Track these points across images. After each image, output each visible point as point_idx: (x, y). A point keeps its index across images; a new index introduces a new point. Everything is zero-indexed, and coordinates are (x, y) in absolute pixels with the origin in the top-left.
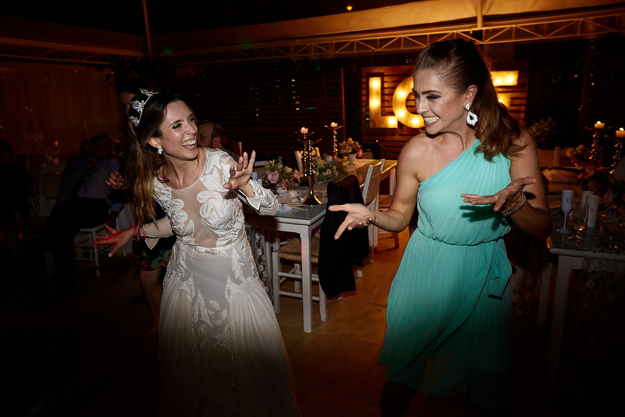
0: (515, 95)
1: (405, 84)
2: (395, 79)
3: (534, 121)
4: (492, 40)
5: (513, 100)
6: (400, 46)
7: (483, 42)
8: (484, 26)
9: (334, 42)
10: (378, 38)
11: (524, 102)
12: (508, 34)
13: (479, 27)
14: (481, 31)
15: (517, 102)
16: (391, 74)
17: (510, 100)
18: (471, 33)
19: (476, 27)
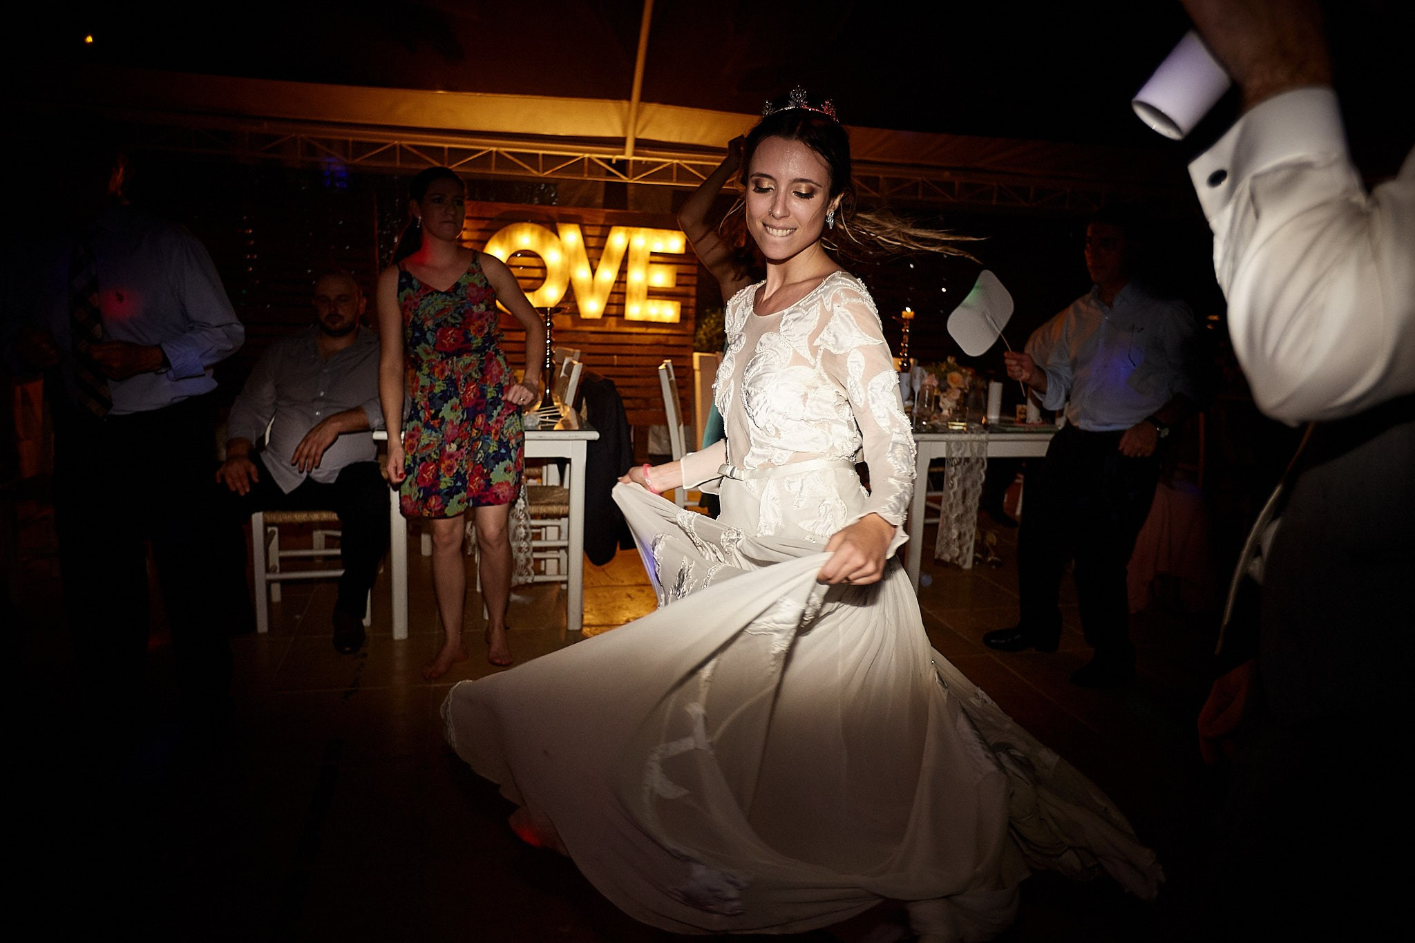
0: (683, 269)
1: (504, 236)
2: (482, 225)
3: (708, 311)
4: (642, 179)
5: (679, 277)
6: (488, 166)
7: (631, 179)
8: (635, 154)
9: (351, 139)
10: (446, 146)
11: (694, 281)
12: (667, 173)
13: (628, 155)
14: (626, 162)
15: (684, 280)
16: (475, 215)
17: (675, 277)
18: (614, 162)
19: (623, 153)
